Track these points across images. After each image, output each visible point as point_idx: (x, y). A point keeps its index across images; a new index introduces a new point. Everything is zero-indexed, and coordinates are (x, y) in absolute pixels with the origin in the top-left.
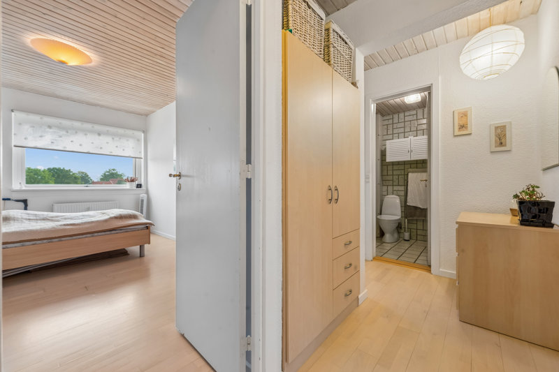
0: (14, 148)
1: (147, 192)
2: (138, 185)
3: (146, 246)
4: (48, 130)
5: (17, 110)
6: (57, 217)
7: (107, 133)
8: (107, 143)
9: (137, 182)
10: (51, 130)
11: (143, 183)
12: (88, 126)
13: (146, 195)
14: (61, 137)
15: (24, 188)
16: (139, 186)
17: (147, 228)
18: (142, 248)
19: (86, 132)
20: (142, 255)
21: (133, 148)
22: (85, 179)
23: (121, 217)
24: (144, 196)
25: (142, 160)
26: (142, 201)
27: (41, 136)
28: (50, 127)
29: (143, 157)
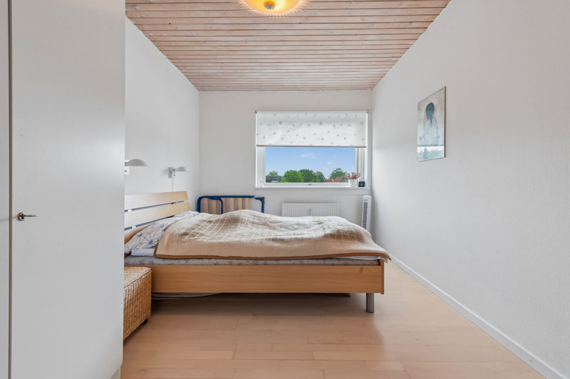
0: (257, 148)
1: (372, 193)
2: (360, 183)
3: (377, 296)
4: (279, 126)
5: (260, 111)
6: (275, 222)
7: (328, 121)
8: (329, 132)
9: (359, 180)
10: (281, 126)
11: (366, 181)
12: (310, 115)
13: (370, 197)
14: (288, 131)
15: (263, 186)
16: (362, 184)
17: (379, 263)
18: (369, 298)
19: (309, 123)
20: (369, 310)
21: (355, 135)
22: (320, 178)
23: (339, 236)
24: (368, 198)
25: (366, 150)
26: (366, 204)
27: (274, 134)
28: (280, 123)
29: (366, 145)
